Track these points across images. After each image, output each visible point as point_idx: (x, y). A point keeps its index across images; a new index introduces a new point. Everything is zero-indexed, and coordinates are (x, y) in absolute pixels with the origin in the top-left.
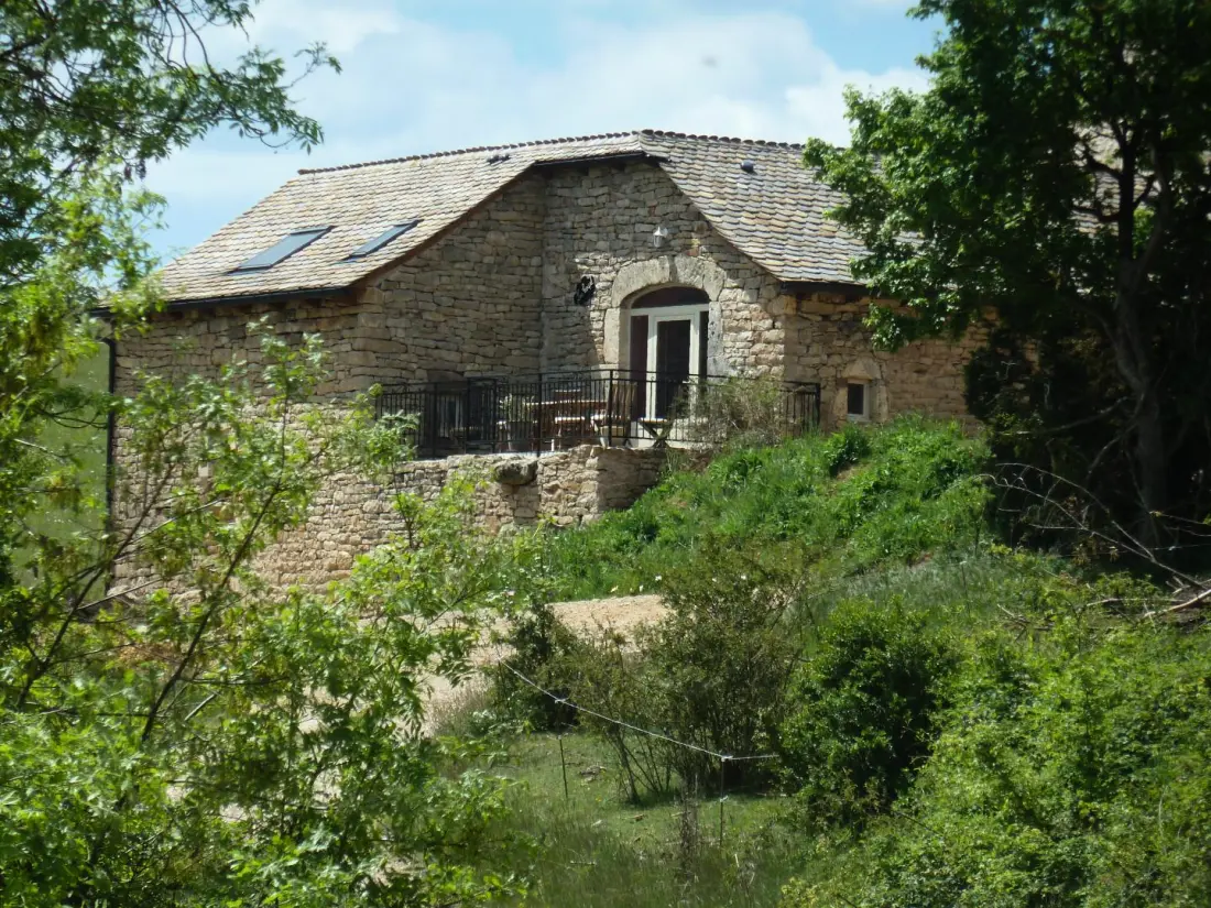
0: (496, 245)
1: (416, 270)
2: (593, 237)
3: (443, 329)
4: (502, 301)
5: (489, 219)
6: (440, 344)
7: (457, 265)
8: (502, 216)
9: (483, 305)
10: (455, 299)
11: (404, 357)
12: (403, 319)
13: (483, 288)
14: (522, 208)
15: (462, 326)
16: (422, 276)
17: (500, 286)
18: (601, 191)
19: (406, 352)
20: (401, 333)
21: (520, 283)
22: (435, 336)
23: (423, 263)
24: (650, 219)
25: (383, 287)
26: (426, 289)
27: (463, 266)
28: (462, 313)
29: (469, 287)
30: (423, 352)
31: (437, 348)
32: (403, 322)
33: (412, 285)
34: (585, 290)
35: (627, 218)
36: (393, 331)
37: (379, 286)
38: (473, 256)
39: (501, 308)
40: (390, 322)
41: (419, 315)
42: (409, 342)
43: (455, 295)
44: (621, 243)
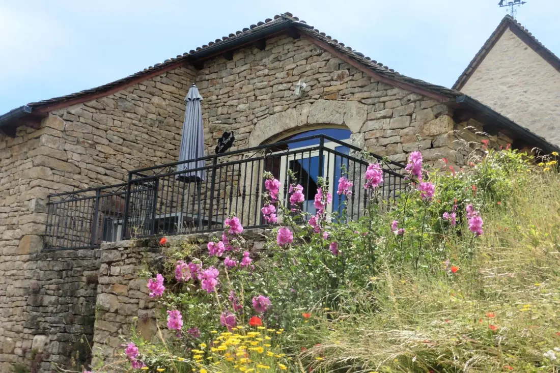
0: (158, 106)
1: (93, 110)
2: (235, 102)
3: (112, 160)
4: (160, 149)
5: (155, 87)
6: (108, 172)
7: (128, 115)
8: (164, 87)
9: (145, 149)
10: (124, 140)
11: (77, 177)
12: (79, 147)
13: (146, 136)
14: (179, 86)
15: (128, 161)
16: (98, 116)
17: (159, 137)
18: (243, 68)
19: (80, 174)
20: (76, 157)
21: (174, 139)
22: (104, 165)
23: (100, 106)
24: (288, 79)
25: (64, 117)
26: (101, 126)
27: (133, 116)
28: (129, 151)
29: (136, 133)
30: (93, 175)
31: (106, 175)
32: (80, 149)
33: (90, 121)
34: (225, 142)
35: (265, 83)
36: (69, 155)
37: (61, 116)
38: (141, 111)
39: (159, 154)
40: (68, 147)
41: (93, 146)
42: (83, 165)
43: (124, 136)
44: (259, 103)
